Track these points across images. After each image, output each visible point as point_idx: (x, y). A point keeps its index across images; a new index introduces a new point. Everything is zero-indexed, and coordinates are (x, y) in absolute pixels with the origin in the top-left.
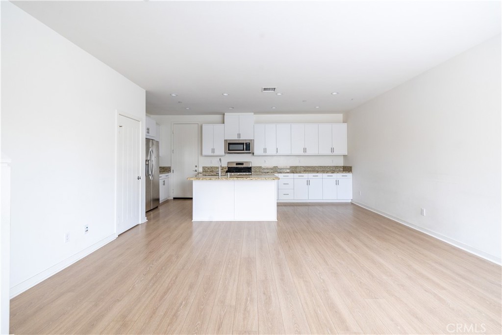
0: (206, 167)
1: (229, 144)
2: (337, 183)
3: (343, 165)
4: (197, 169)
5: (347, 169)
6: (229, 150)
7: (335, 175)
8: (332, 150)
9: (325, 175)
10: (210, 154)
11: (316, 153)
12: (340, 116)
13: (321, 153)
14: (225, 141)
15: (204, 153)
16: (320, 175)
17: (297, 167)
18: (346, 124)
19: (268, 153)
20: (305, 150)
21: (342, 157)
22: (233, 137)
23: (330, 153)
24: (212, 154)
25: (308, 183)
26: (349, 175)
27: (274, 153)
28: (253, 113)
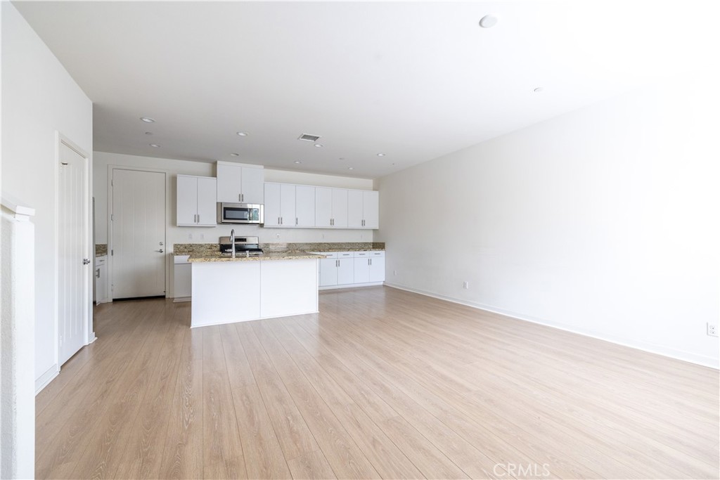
0: (182, 245)
1: (226, 209)
2: (370, 262)
3: (372, 241)
4: (163, 248)
5: (378, 246)
6: (225, 218)
7: (367, 253)
8: (363, 223)
9: (357, 253)
10: (192, 223)
11: (345, 226)
12: (370, 182)
13: (351, 226)
14: (219, 204)
15: (179, 222)
16: (351, 253)
17: (320, 244)
18: (377, 193)
19: (285, 224)
20: (332, 222)
21: (371, 233)
22: (231, 199)
23: (360, 226)
24: (195, 224)
25: (338, 264)
26: (382, 253)
27: (293, 224)
28: (263, 167)
